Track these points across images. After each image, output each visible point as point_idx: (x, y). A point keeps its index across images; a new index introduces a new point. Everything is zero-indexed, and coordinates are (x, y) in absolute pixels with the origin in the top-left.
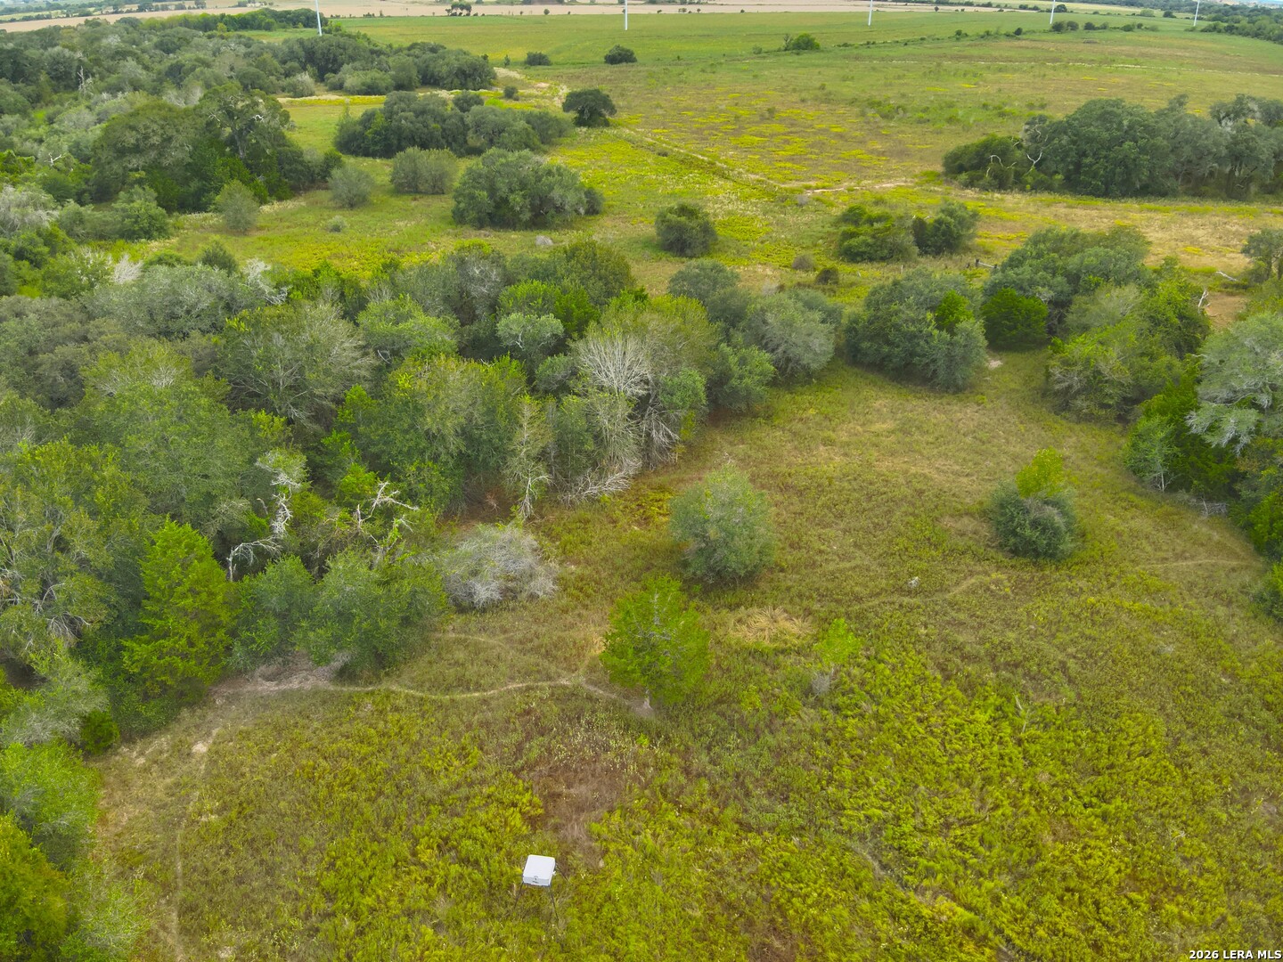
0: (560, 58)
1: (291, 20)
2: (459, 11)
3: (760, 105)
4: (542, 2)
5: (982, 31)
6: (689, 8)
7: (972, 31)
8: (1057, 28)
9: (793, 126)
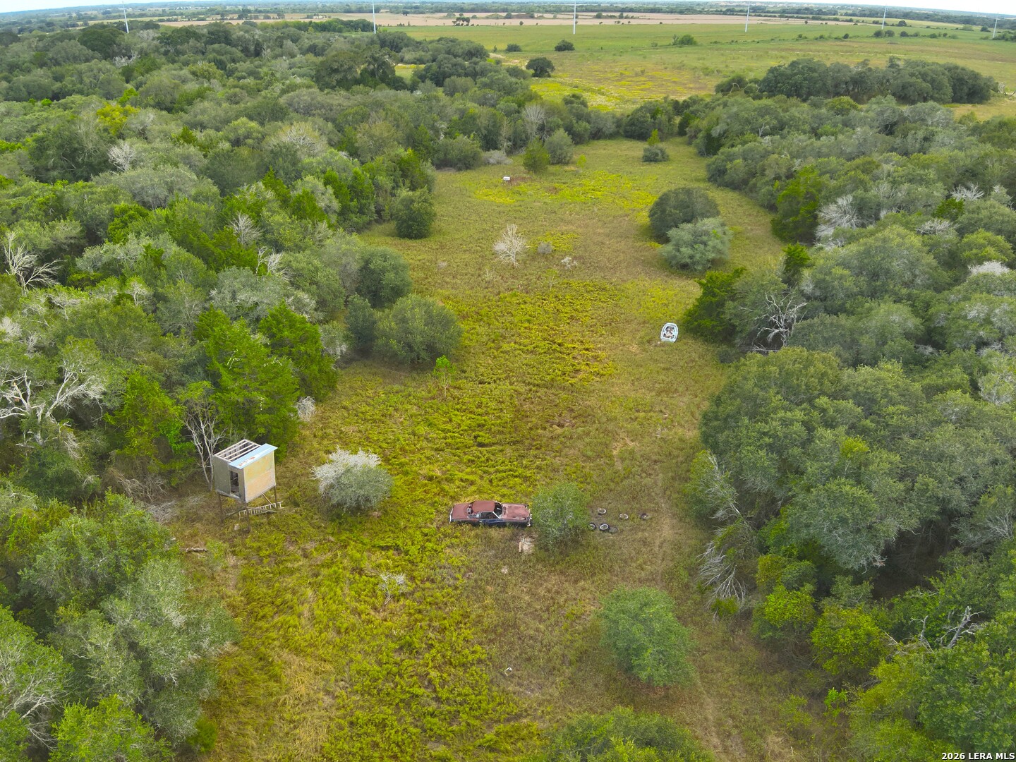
0: (528, 49)
1: (352, 26)
2: (461, 22)
3: (638, 70)
4: (518, 17)
5: (818, 36)
6: (622, 21)
7: (811, 35)
8: (878, 34)
9: (652, 78)
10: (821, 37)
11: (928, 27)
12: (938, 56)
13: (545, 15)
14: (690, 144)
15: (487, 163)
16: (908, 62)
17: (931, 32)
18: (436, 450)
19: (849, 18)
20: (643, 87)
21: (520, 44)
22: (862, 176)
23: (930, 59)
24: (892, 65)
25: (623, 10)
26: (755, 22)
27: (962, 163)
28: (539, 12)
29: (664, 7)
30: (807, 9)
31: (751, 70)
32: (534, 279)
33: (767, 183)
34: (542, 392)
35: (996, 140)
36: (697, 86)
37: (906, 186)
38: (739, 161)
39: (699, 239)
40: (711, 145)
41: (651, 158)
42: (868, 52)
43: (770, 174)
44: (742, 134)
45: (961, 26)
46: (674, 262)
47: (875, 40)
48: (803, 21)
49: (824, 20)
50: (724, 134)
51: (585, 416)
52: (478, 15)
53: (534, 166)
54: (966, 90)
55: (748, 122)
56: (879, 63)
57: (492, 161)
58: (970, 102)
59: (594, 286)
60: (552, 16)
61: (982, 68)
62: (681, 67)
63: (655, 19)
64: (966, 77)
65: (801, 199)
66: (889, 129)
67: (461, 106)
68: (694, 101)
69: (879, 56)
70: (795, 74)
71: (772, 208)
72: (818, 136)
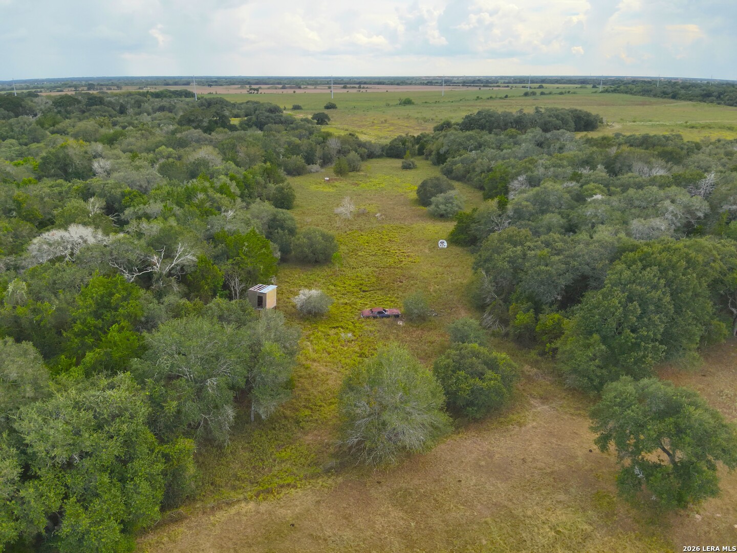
0: (307, 108)
1: (178, 94)
2: (253, 91)
3: (383, 119)
4: (291, 88)
5: (489, 96)
6: (362, 90)
7: (485, 97)
8: (526, 94)
9: (392, 124)
10: (491, 97)
11: (558, 88)
12: (565, 104)
13: (309, 87)
14: (427, 159)
15: (310, 172)
16: (547, 109)
17: (560, 91)
18: (343, 294)
19: (506, 85)
20: (388, 129)
21: (300, 104)
22: (530, 166)
23: (560, 107)
24: (537, 111)
25: (360, 83)
26: (447, 90)
27: (580, 158)
28: (303, 84)
29: (386, 81)
30: (479, 80)
31: (452, 118)
32: (363, 224)
33: (477, 176)
34: (387, 270)
35: (599, 145)
36: (421, 128)
37: (552, 169)
38: (460, 165)
39: (448, 201)
40: (440, 159)
41: (406, 167)
42: (521, 105)
43: (478, 170)
44: (458, 150)
45: (579, 86)
46: (436, 214)
47: (524, 98)
48: (478, 88)
49: (490, 87)
50: (447, 152)
51: (412, 277)
52: (262, 86)
53: (340, 172)
54: (583, 123)
55: (460, 144)
56: (529, 110)
57: (312, 170)
58: (586, 130)
59: (397, 227)
60: (313, 87)
61: (593, 110)
62: (408, 117)
63: (382, 89)
64: (582, 116)
65: (498, 180)
66: (540, 145)
67: (287, 140)
68: (423, 136)
69: (528, 107)
70: (481, 119)
71: (481, 188)
72: (502, 150)
